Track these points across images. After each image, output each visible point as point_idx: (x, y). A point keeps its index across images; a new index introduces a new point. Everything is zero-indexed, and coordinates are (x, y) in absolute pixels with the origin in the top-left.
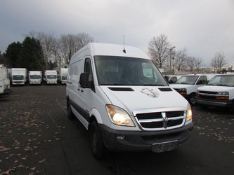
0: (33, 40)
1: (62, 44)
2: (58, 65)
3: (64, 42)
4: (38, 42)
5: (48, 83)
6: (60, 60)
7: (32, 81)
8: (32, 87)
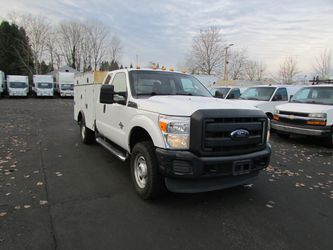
0: (14, 27)
1: (60, 36)
2: (55, 67)
3: (65, 32)
4: (23, 30)
5: (38, 94)
6: (59, 60)
7: (13, 91)
8: (12, 101)
